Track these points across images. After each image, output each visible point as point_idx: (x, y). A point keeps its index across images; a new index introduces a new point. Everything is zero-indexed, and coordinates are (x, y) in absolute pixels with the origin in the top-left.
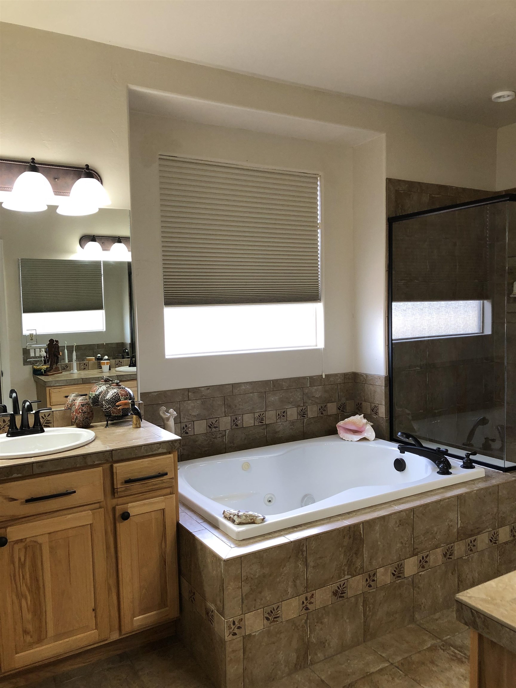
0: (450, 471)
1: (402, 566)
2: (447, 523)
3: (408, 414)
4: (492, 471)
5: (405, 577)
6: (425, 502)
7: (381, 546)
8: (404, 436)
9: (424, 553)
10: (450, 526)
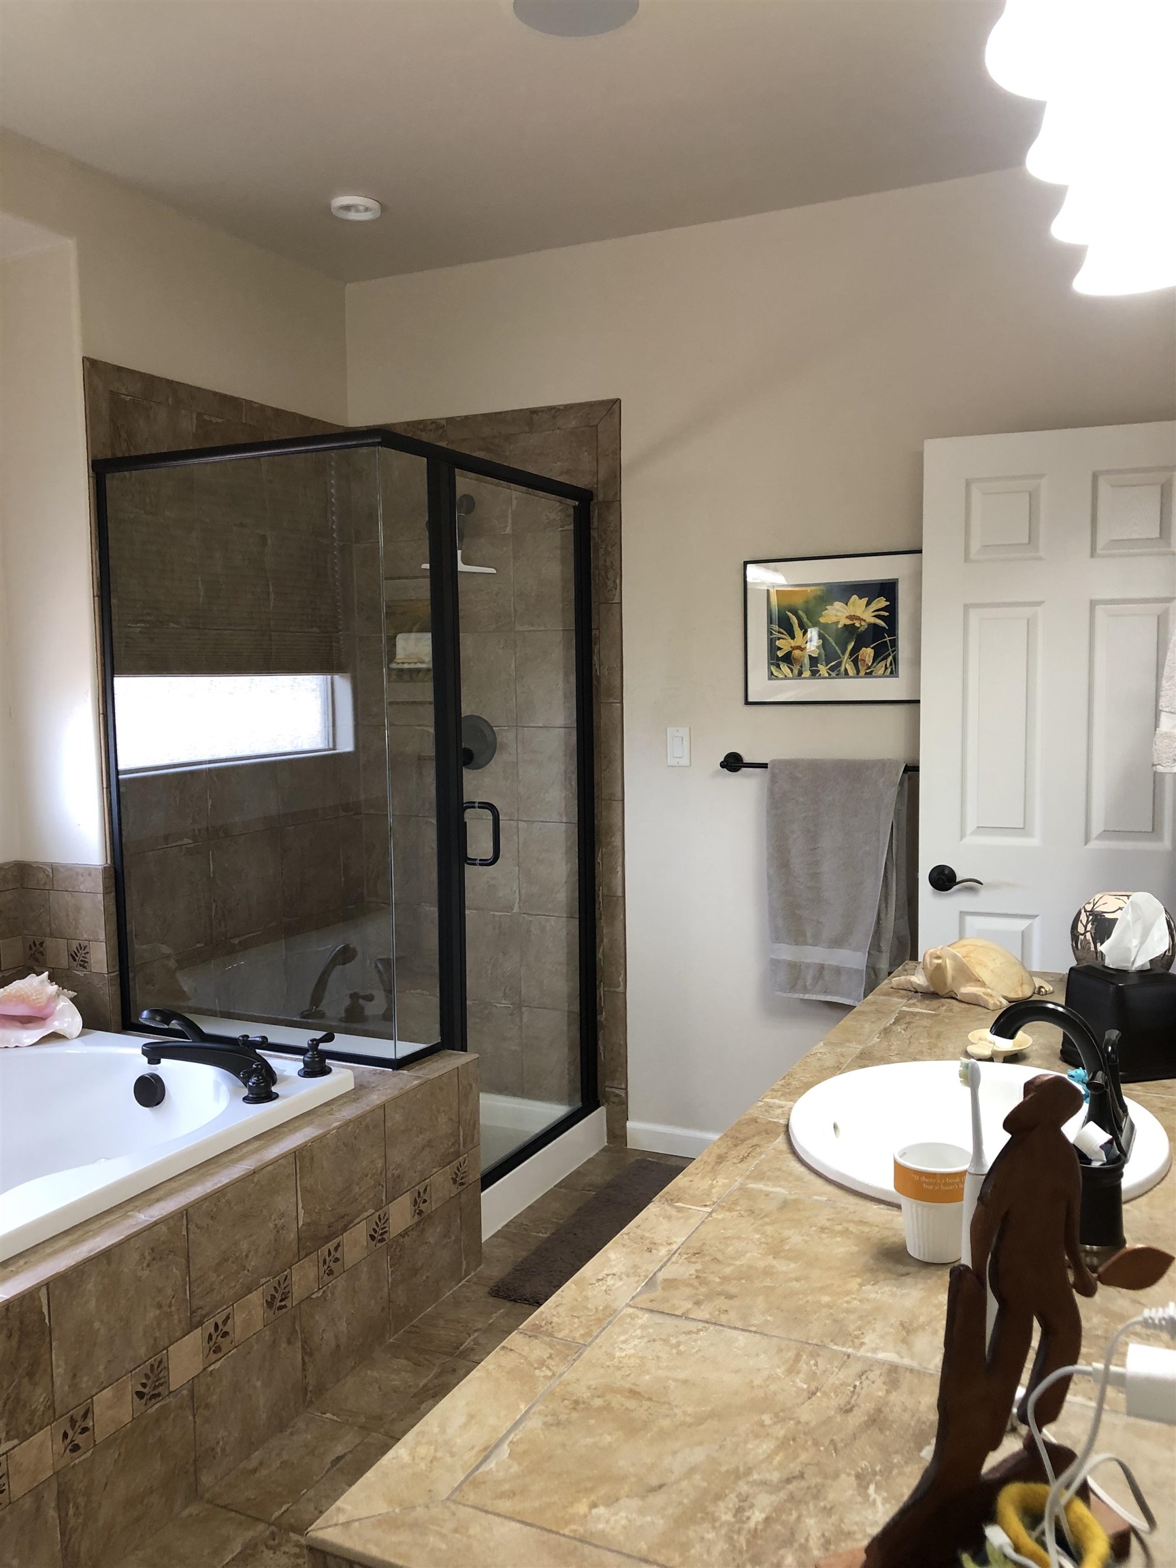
0: (274, 1089)
1: (162, 1366)
2: (271, 1225)
3: (168, 957)
4: (370, 1072)
5: (170, 1393)
6: (216, 1184)
7: (103, 1331)
8: (158, 1018)
9: (219, 1313)
10: (278, 1230)
